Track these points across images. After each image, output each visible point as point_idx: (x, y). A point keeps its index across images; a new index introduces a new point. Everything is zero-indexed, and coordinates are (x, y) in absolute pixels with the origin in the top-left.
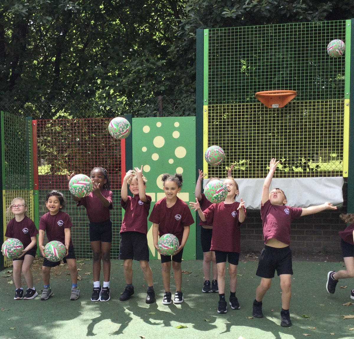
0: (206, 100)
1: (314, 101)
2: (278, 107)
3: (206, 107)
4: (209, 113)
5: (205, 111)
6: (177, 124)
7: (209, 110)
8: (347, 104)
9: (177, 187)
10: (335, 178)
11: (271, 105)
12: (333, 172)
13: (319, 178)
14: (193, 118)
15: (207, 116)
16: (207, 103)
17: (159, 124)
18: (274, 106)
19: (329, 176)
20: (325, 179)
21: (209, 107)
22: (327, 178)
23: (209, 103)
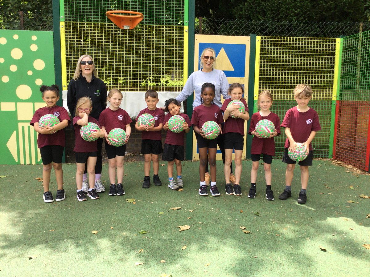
0: (62, 17)
1: (159, 25)
2: (129, 29)
3: (62, 24)
4: (66, 29)
5: (62, 27)
6: (34, 38)
7: (66, 26)
8: (186, 31)
9: (56, 97)
10: (177, 92)
11: (123, 27)
12: (173, 88)
13: (165, 92)
14: (51, 33)
15: (64, 32)
16: (64, 19)
17: (16, 37)
18: (126, 27)
19: (173, 91)
20: (170, 93)
21: (66, 23)
22: (171, 92)
23: (66, 20)
